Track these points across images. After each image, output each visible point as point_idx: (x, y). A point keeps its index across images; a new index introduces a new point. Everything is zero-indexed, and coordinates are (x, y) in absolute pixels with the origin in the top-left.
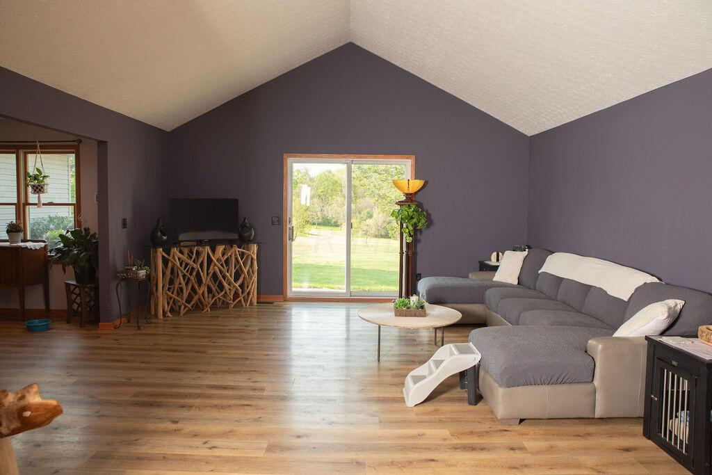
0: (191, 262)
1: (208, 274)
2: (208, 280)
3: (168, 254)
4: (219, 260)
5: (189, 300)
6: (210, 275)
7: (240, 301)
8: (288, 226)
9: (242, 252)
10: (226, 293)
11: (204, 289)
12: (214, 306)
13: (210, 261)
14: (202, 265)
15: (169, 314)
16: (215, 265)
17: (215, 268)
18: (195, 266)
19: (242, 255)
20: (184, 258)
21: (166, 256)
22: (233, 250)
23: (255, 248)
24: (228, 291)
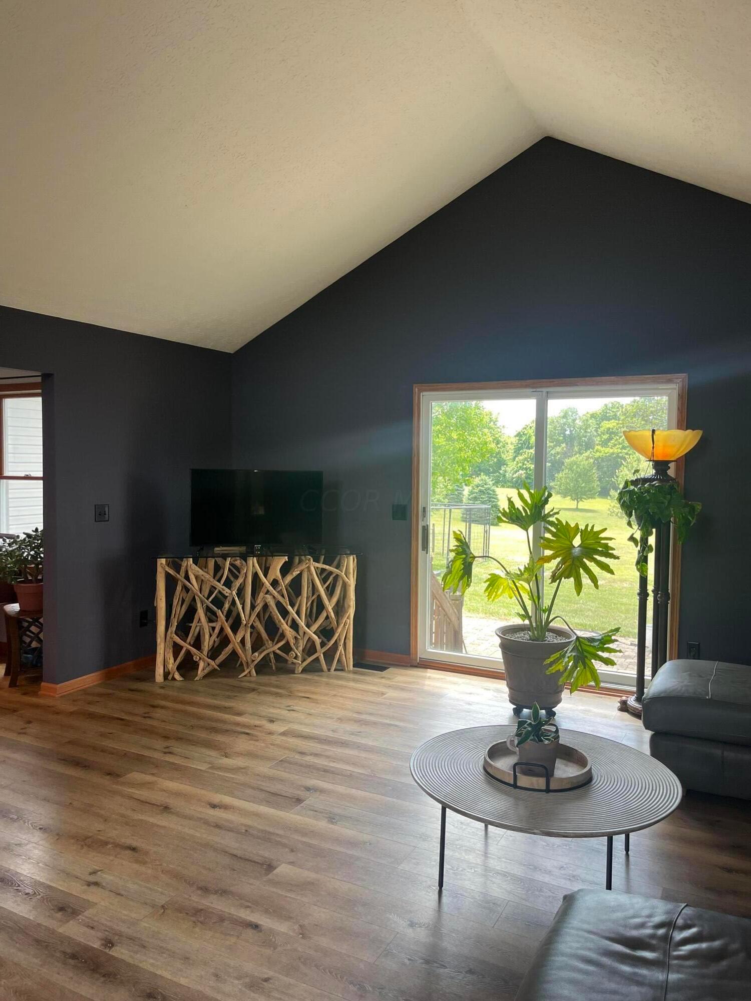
0: (220, 586)
1: (253, 607)
2: (253, 617)
3: (177, 568)
4: (275, 583)
5: (214, 653)
6: (258, 609)
7: (317, 659)
8: (421, 524)
9: (323, 570)
10: (288, 643)
11: (244, 633)
12: (262, 668)
13: (257, 584)
14: (241, 592)
15: (177, 676)
16: (268, 592)
17: (270, 598)
18: (226, 591)
19: (324, 576)
20: (208, 577)
21: (171, 572)
22: (303, 566)
23: (351, 563)
24: (292, 642)
